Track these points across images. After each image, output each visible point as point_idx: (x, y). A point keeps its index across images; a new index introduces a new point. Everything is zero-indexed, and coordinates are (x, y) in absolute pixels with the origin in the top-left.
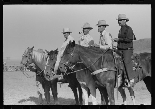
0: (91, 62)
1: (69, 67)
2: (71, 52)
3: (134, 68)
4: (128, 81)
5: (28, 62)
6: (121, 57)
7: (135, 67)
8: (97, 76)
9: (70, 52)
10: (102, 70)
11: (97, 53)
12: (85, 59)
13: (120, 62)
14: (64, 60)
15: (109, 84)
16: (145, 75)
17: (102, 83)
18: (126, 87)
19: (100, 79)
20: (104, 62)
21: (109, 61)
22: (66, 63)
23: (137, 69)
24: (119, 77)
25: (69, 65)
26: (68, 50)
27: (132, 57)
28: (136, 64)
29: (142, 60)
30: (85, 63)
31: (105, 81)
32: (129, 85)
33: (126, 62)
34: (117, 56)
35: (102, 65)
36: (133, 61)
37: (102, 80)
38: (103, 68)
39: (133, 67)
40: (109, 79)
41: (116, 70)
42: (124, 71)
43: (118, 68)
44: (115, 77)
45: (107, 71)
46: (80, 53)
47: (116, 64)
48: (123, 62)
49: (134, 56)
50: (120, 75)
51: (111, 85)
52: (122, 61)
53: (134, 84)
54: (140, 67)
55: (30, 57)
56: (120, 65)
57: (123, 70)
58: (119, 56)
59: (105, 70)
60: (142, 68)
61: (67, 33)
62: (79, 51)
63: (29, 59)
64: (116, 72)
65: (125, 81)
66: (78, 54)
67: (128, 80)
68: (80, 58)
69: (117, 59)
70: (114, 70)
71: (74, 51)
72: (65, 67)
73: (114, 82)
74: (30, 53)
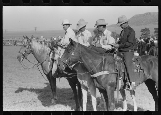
0: (92, 63)
1: (68, 65)
2: (73, 51)
3: (136, 71)
4: (129, 84)
5: (26, 51)
6: (122, 59)
7: (137, 69)
8: (98, 79)
9: (71, 51)
10: (103, 72)
11: (99, 54)
12: (86, 60)
13: (121, 64)
14: (64, 58)
15: (110, 87)
16: (146, 78)
17: (103, 86)
18: (128, 90)
19: (101, 82)
20: (105, 65)
21: (111, 63)
22: (65, 61)
23: (139, 71)
24: (120, 79)
25: (68, 64)
26: (70, 48)
27: (133, 59)
28: (138, 66)
29: (143, 62)
30: (86, 64)
31: (106, 83)
32: (131, 88)
33: (127, 64)
34: (118, 58)
35: (103, 68)
36: (134, 63)
37: (103, 83)
38: (104, 70)
39: (135, 69)
40: (110, 82)
41: (117, 73)
42: (126, 74)
43: (119, 70)
44: (116, 79)
45: (108, 73)
46: (82, 52)
47: (117, 67)
48: (125, 64)
49: (135, 58)
50: (121, 78)
51: (112, 88)
52: (123, 63)
53: (135, 86)
54: (141, 69)
55: (28, 47)
56: (122, 68)
57: (124, 72)
58: (120, 58)
59: (106, 72)
60: (143, 69)
61: (66, 25)
62: (81, 50)
63: (28, 49)
64: (117, 74)
65: (127, 83)
66: (80, 54)
67: (130, 82)
68: (81, 58)
69: (118, 61)
70: (115, 72)
71: (75, 50)
72: (64, 65)
73: (115, 85)
74: (29, 43)
